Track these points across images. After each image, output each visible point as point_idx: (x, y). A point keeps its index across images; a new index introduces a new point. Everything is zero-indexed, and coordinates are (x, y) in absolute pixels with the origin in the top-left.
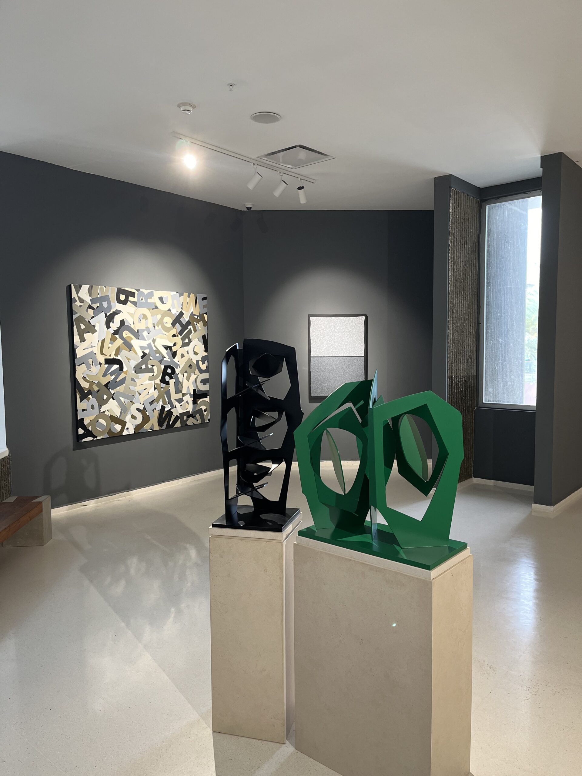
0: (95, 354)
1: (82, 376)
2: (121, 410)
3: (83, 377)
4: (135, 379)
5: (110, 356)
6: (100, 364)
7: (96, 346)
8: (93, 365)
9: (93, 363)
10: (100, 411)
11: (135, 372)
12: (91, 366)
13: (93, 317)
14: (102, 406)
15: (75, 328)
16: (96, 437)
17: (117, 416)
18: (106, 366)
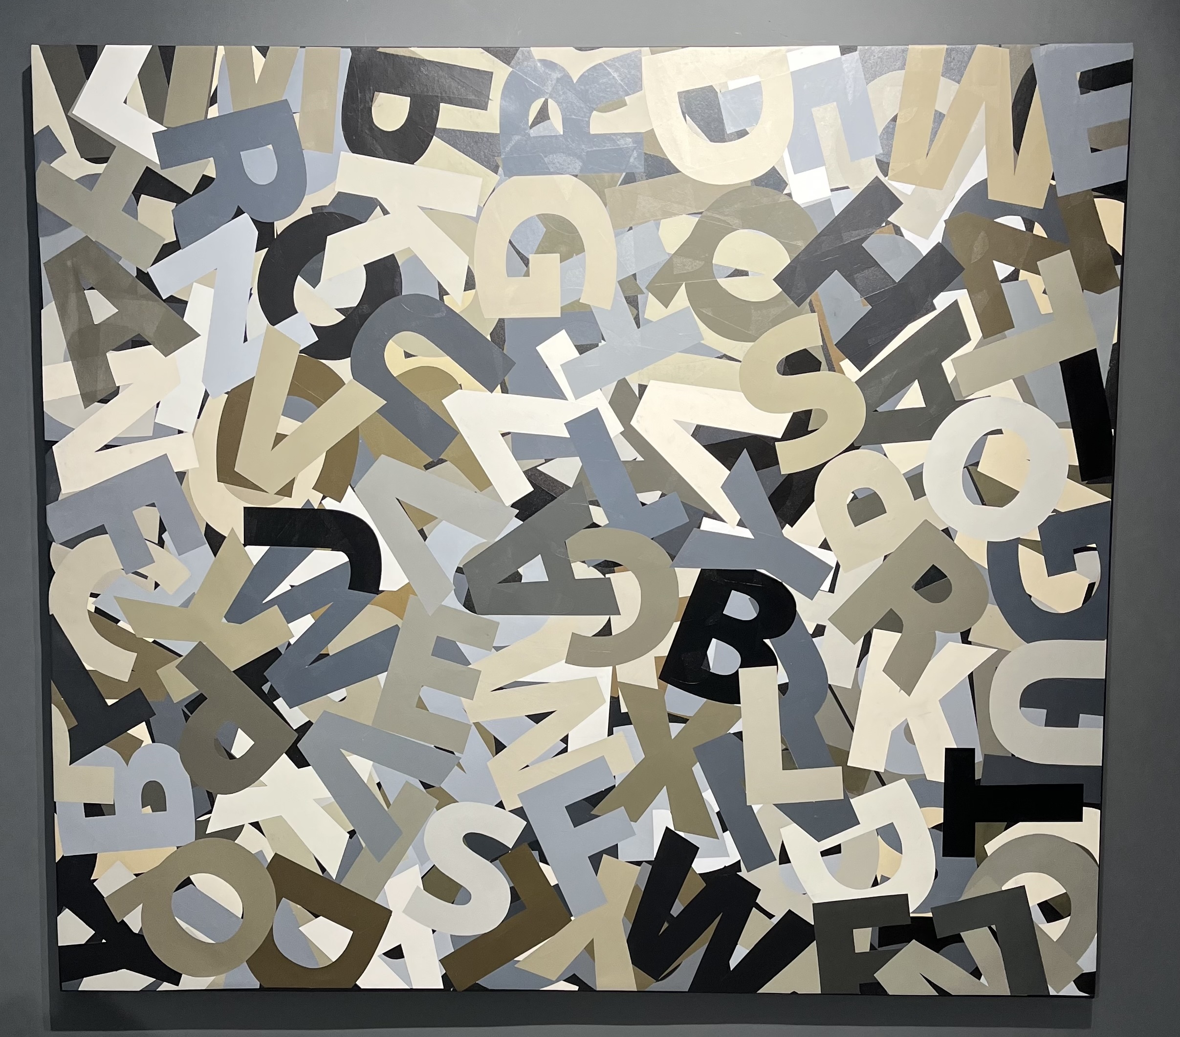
0: (181, 476)
1: (91, 605)
2: (352, 833)
3: (97, 610)
4: (463, 647)
5: (287, 491)
6: (215, 539)
7: (188, 427)
8: (161, 543)
9: (162, 529)
10: (201, 827)
11: (469, 604)
12: (154, 549)
13: (168, 249)
14: (220, 798)
15: (50, 314)
16: (175, 978)
17: (323, 869)
18: (257, 553)
